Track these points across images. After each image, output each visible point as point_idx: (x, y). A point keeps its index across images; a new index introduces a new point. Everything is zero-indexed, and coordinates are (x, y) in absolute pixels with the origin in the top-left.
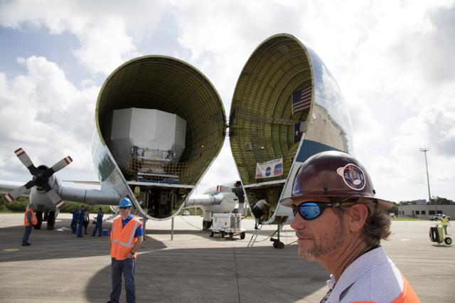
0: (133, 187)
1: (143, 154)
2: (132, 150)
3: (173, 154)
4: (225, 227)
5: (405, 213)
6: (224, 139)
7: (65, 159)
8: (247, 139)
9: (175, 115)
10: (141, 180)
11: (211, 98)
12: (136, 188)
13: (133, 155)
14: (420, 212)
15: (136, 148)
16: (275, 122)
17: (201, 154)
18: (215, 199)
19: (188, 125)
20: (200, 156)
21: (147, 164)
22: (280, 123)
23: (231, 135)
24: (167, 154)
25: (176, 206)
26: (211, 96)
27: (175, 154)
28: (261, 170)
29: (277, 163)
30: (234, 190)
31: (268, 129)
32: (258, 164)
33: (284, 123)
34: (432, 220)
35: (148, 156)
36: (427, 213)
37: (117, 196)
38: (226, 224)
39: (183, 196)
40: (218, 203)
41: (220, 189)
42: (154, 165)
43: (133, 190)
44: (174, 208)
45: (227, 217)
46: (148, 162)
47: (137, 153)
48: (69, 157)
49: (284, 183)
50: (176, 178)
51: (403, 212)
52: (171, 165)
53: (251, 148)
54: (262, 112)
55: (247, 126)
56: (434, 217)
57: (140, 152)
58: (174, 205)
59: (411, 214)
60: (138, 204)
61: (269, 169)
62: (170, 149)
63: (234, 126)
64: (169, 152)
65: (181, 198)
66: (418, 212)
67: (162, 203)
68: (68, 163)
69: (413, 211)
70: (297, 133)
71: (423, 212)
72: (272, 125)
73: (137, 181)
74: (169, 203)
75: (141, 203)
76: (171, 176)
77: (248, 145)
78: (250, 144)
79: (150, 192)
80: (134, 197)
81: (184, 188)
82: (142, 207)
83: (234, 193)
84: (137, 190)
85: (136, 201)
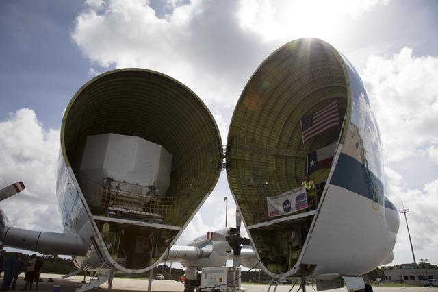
0: (100, 224)
1: (118, 188)
2: (105, 180)
3: (155, 189)
4: (220, 284)
5: (392, 279)
6: (219, 171)
7: (15, 185)
8: (247, 173)
9: (160, 146)
10: (112, 216)
11: (204, 126)
12: (104, 226)
13: (105, 187)
14: (409, 277)
15: (110, 180)
16: (280, 154)
17: (188, 194)
18: (202, 251)
19: (174, 163)
20: (188, 196)
21: (122, 201)
22: (286, 154)
23: (229, 166)
24: (148, 190)
25: (156, 254)
26: (205, 122)
27: (157, 190)
28: (275, 204)
29: (298, 193)
30: (227, 239)
31: (272, 161)
32: (268, 198)
33: (292, 155)
34: (426, 286)
35: (124, 191)
36: (417, 278)
37: (80, 242)
38: (221, 280)
39: (167, 241)
40: (207, 255)
41: (212, 236)
42: (131, 202)
43: (100, 229)
44: (154, 257)
45: (222, 271)
46: (124, 199)
47: (110, 185)
48: (21, 183)
49: (313, 216)
50: (158, 218)
51: (390, 277)
52: (153, 202)
53: (253, 183)
54: (264, 141)
55: (247, 157)
56: (428, 282)
57: (114, 185)
58: (154, 252)
59: (398, 279)
60: (105, 248)
61: (287, 202)
62: (152, 184)
63: (233, 157)
64: (150, 187)
65: (165, 244)
66: (406, 278)
67: (137, 251)
68: (18, 191)
69: (401, 276)
70: (313, 163)
71: (412, 278)
72: (277, 157)
73: (106, 216)
74: (147, 251)
75: (109, 246)
76: (152, 214)
77: (249, 180)
78: (251, 178)
79: (123, 232)
80: (101, 238)
81: (168, 230)
82: (110, 253)
83: (227, 243)
84: (106, 228)
85: (103, 243)
